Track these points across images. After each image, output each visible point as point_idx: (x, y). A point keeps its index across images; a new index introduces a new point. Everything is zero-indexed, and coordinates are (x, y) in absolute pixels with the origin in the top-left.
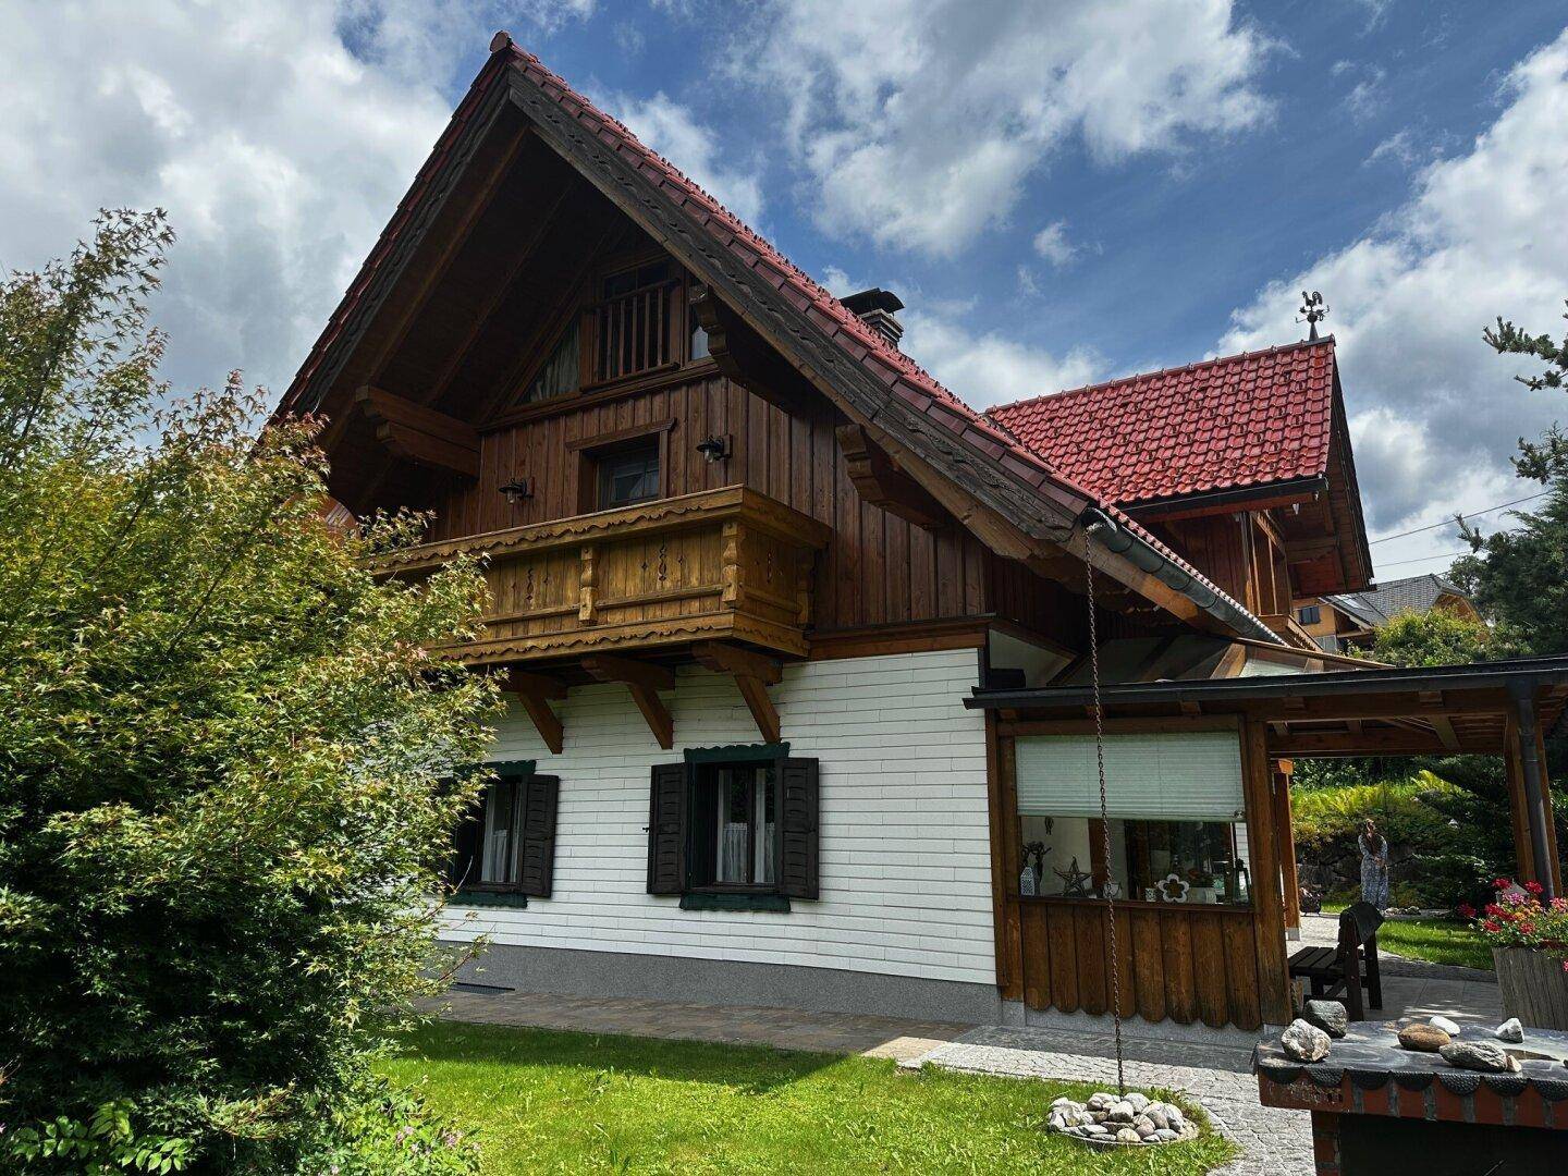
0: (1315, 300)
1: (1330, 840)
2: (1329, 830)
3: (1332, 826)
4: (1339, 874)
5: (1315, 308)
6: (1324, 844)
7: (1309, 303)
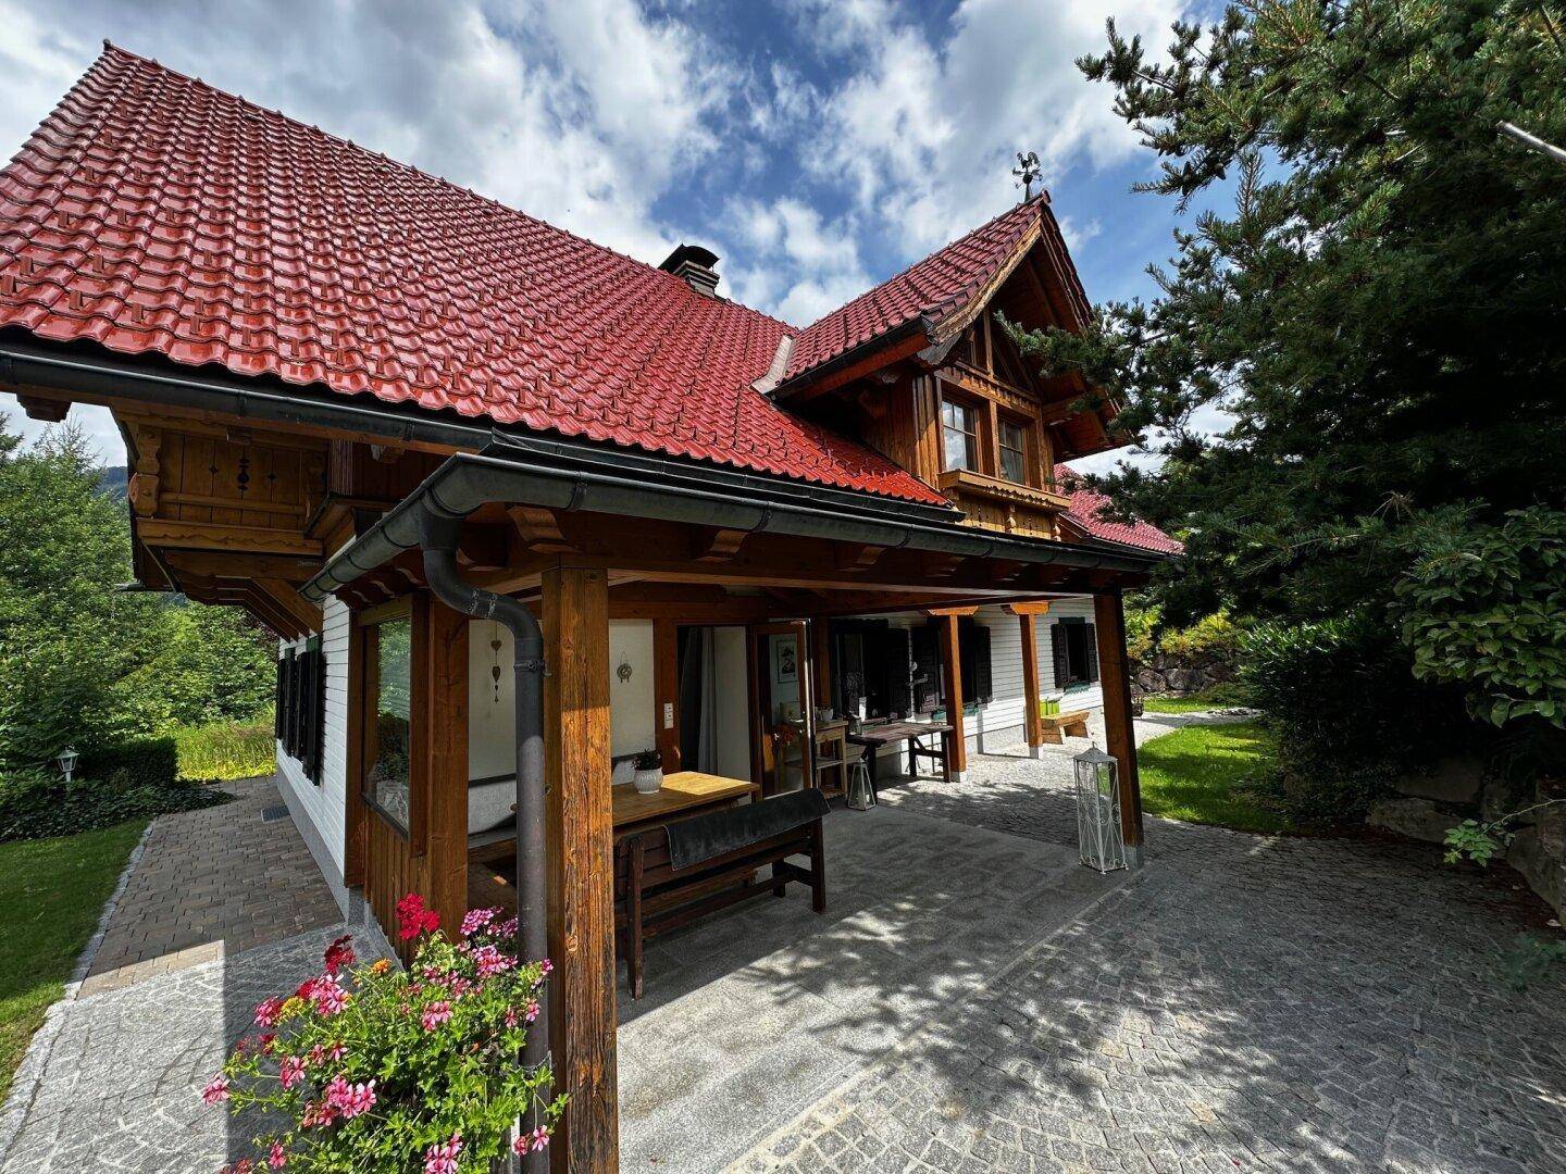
0: (1030, 160)
1: (1200, 650)
2: (1200, 642)
3: (1204, 639)
4: (1210, 676)
5: (1031, 169)
6: (1196, 653)
7: (1024, 164)
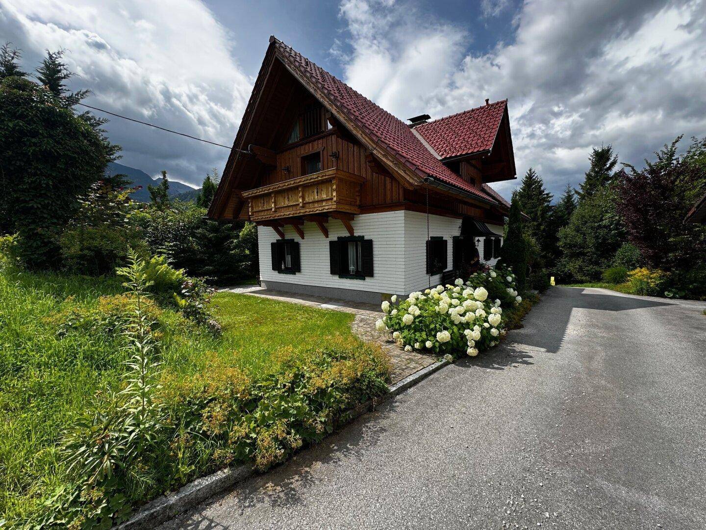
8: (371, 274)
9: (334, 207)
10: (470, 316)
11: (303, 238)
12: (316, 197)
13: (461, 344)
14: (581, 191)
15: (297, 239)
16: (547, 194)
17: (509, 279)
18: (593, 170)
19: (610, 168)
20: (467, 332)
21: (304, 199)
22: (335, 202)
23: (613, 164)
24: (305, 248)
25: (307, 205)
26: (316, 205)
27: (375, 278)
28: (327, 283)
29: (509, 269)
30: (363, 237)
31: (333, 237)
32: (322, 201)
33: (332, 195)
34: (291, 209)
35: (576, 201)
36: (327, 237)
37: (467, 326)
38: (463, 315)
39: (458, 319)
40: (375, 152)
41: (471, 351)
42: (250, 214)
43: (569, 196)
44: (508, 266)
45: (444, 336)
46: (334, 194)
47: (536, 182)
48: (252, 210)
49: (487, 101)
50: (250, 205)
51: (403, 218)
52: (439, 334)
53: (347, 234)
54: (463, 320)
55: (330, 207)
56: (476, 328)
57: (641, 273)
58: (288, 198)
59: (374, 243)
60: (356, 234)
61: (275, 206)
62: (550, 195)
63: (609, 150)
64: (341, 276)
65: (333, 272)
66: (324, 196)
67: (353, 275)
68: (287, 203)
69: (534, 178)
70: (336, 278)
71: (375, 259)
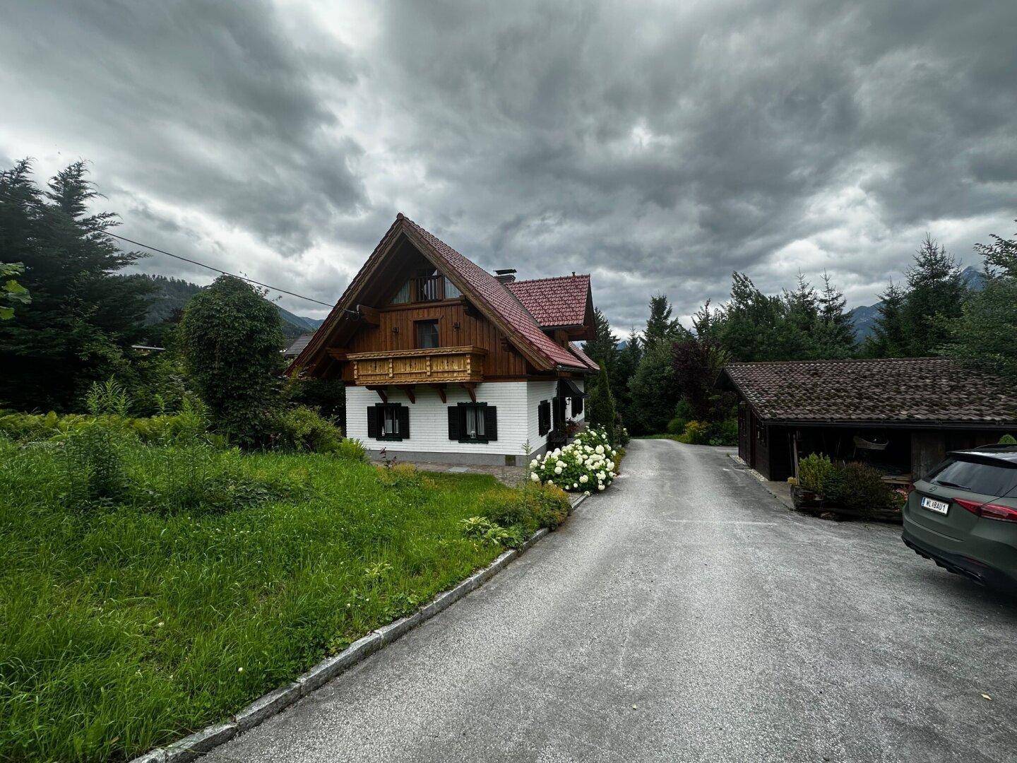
8: (495, 438)
9: (468, 378)
10: (597, 465)
11: (413, 402)
12: (446, 368)
13: (594, 483)
14: (644, 338)
15: (405, 403)
16: (615, 337)
17: (604, 436)
18: (653, 318)
19: (666, 317)
20: (598, 475)
21: (431, 369)
22: (468, 374)
23: (669, 313)
24: (414, 412)
25: (435, 374)
26: (446, 375)
27: (499, 441)
28: (444, 448)
29: (603, 428)
30: (486, 403)
31: (453, 403)
32: (454, 372)
33: (465, 367)
34: (414, 376)
35: (640, 345)
36: (445, 402)
37: (597, 471)
38: (593, 464)
39: (590, 467)
40: (512, 338)
41: (601, 487)
42: (356, 377)
43: (634, 339)
44: (602, 425)
45: (584, 479)
46: (469, 367)
47: (603, 323)
48: (358, 372)
49: (574, 273)
50: (356, 367)
51: (526, 388)
52: (581, 478)
53: (469, 401)
54: (594, 468)
55: (463, 378)
56: (602, 472)
57: (693, 425)
58: (411, 365)
59: (498, 409)
60: (479, 400)
61: (393, 371)
62: (616, 338)
63: (664, 299)
64: (461, 441)
65: (452, 437)
66: (456, 368)
67: (474, 439)
68: (408, 370)
69: (600, 317)
70: (456, 443)
71: (498, 424)
